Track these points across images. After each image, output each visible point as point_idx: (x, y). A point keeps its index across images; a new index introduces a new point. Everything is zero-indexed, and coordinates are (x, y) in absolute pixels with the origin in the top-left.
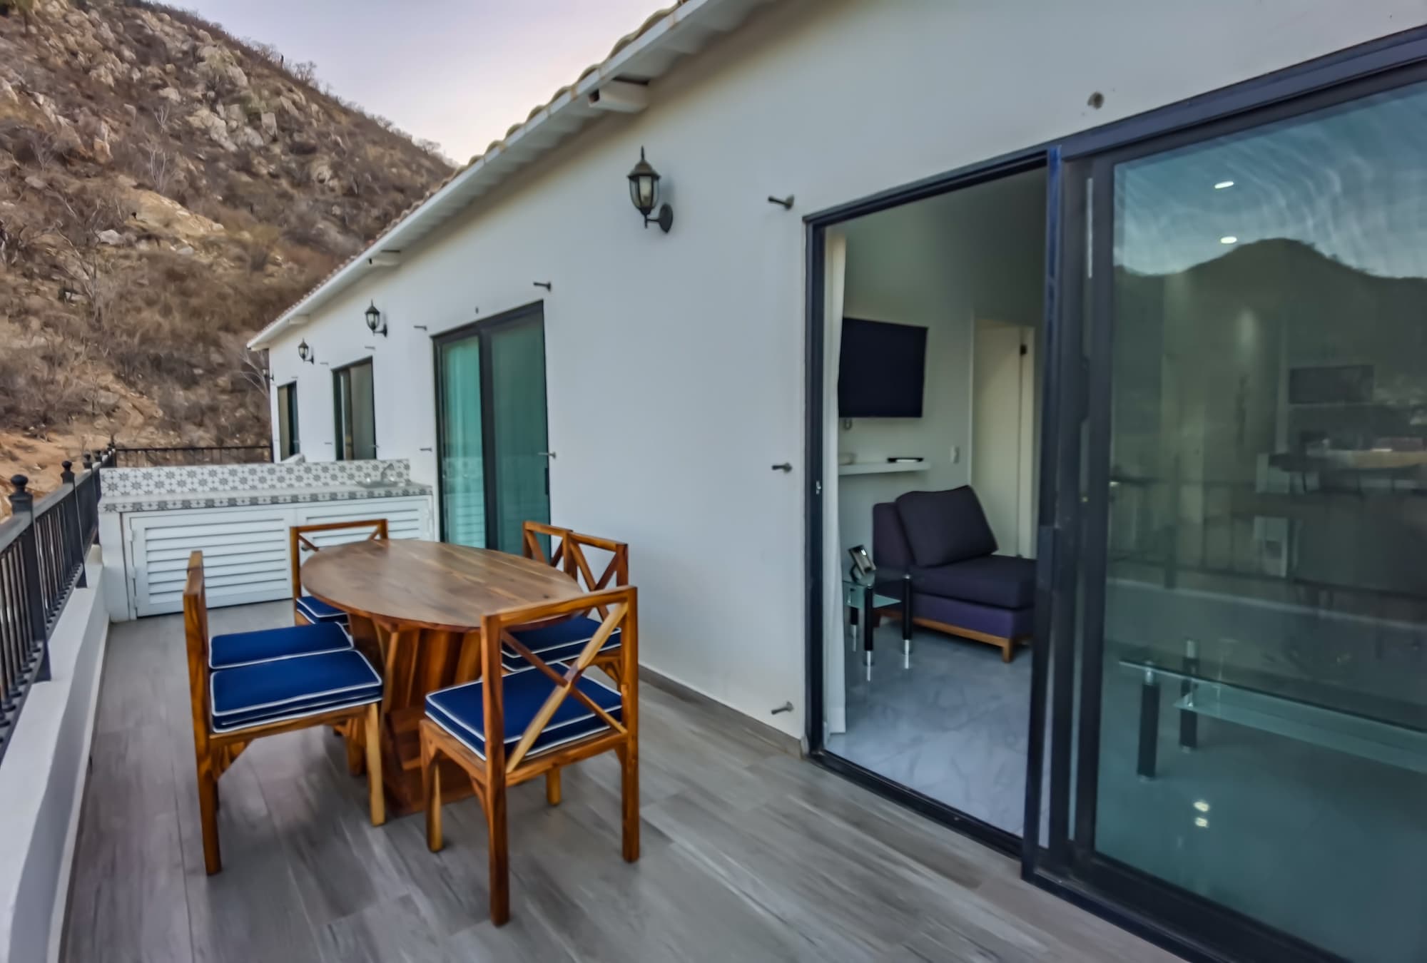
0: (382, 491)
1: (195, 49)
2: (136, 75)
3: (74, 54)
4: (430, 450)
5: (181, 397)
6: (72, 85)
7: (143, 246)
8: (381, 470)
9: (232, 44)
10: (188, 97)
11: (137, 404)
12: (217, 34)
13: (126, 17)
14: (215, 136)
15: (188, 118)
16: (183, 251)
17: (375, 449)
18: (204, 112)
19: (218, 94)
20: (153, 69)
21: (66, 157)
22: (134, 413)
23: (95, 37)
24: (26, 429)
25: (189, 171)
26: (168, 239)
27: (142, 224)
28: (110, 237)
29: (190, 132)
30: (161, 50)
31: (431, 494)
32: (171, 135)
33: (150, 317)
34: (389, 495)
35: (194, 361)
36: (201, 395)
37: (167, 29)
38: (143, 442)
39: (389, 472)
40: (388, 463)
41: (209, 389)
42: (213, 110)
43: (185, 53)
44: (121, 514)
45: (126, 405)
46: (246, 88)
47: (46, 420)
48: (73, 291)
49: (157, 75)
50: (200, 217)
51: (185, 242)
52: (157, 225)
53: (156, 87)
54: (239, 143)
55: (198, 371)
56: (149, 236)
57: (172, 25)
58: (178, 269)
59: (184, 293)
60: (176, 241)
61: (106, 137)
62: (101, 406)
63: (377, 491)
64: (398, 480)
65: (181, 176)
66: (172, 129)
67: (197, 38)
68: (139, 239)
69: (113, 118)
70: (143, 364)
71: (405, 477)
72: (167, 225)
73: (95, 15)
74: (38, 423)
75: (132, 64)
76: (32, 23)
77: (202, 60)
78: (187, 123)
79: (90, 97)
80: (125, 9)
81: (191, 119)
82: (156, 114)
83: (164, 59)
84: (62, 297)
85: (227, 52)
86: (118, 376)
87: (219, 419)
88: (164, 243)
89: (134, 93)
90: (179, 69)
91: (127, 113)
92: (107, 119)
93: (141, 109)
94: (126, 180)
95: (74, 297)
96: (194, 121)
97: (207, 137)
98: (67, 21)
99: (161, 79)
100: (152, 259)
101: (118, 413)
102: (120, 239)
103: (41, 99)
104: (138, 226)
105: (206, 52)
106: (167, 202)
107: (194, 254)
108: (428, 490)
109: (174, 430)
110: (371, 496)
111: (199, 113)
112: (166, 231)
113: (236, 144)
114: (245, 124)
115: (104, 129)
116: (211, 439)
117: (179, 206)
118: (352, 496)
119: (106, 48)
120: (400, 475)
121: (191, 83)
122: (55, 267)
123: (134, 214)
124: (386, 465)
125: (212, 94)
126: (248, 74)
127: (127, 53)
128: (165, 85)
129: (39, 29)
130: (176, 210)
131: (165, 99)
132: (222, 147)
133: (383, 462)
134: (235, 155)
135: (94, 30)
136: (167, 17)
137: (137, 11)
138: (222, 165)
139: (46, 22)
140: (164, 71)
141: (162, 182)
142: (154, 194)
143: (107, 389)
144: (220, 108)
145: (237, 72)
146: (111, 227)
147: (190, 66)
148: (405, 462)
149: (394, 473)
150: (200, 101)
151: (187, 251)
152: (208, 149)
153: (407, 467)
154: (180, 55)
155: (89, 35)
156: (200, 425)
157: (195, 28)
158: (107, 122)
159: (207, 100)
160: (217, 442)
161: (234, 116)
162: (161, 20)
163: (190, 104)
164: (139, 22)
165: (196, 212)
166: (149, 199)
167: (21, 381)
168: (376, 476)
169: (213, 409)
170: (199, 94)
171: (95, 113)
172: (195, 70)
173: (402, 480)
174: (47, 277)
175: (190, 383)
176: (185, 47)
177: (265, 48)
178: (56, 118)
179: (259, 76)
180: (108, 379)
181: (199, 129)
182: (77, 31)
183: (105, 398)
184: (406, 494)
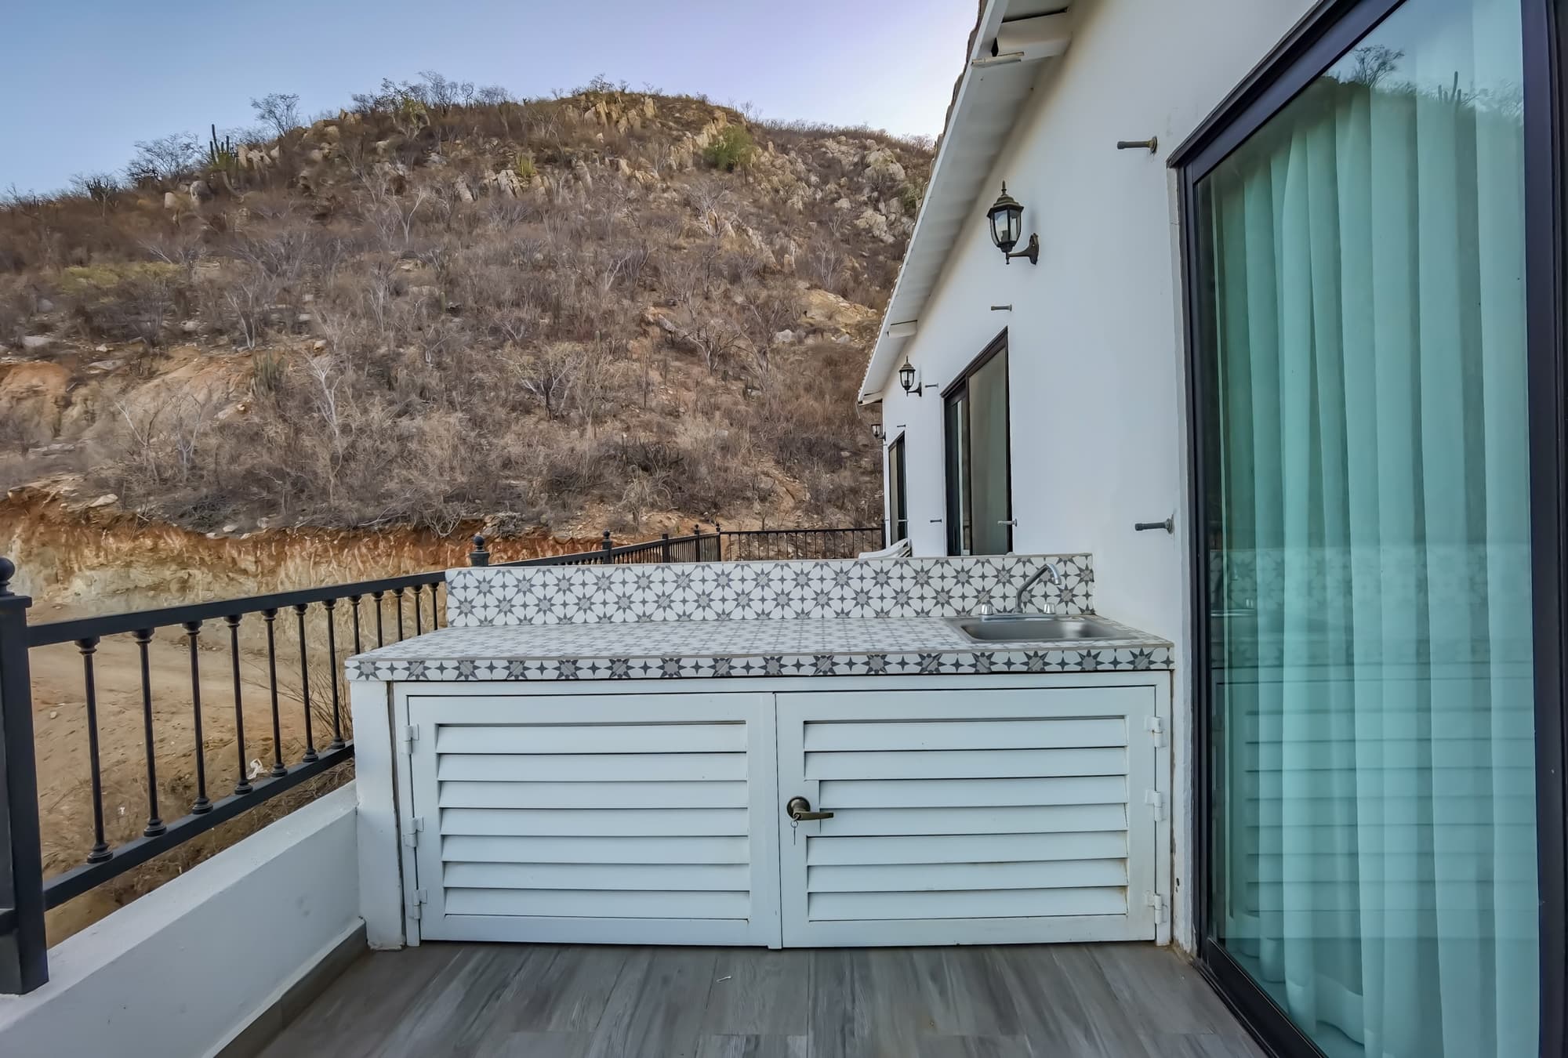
0: (1015, 651)
1: (863, 157)
2: (819, 195)
3: (777, 191)
4: (1168, 527)
5: (826, 480)
6: (774, 216)
7: (810, 341)
8: (1019, 582)
9: (891, 144)
10: (856, 201)
11: (790, 488)
12: (881, 139)
13: (814, 149)
14: (877, 233)
15: (855, 222)
16: (841, 340)
17: (1010, 528)
18: (869, 212)
19: (881, 193)
20: (832, 186)
21: (763, 273)
22: (789, 498)
23: (792, 173)
24: (702, 514)
25: (853, 269)
26: (830, 330)
27: (810, 321)
28: (786, 337)
29: (857, 233)
30: (838, 167)
31: (1168, 666)
32: (842, 241)
33: (808, 402)
34: (1036, 666)
35: (842, 444)
36: (845, 478)
37: (844, 148)
38: (791, 525)
39: (1038, 589)
40: (1039, 563)
41: (853, 471)
42: (877, 209)
43: (856, 164)
44: (389, 683)
45: (781, 490)
46: (903, 181)
47: (716, 505)
48: (754, 388)
49: (834, 190)
50: (858, 306)
51: (844, 330)
52: (822, 319)
53: (834, 201)
54: (896, 234)
55: (845, 454)
56: (815, 330)
57: (847, 144)
58: (836, 357)
59: (838, 378)
60: (836, 331)
61: (794, 252)
62: (759, 489)
63: (1002, 652)
64: (1061, 609)
65: (848, 274)
66: (843, 234)
67: (865, 148)
68: (808, 334)
69: (800, 236)
70: (798, 449)
71: (1081, 602)
72: (830, 318)
73: (793, 154)
74: (710, 508)
75: (816, 187)
76: (749, 174)
77: (868, 166)
78: (855, 226)
79: (785, 223)
80: (814, 143)
81: (857, 222)
82: (831, 224)
83: (839, 175)
84: (745, 393)
85: (888, 152)
86: (777, 462)
87: (860, 501)
88: (827, 335)
89: (816, 210)
90: (851, 180)
91: (810, 228)
92: (796, 238)
93: (820, 223)
94: (802, 285)
95: (754, 393)
96: (861, 223)
97: (870, 235)
98: (774, 166)
99: (836, 193)
100: (816, 350)
101: (774, 498)
102: (793, 336)
103: (751, 232)
104: (808, 323)
105: (872, 157)
106: (831, 297)
107: (851, 340)
108: (1159, 656)
109: (818, 514)
110: (983, 666)
111: (865, 215)
112: (830, 323)
113: (894, 236)
114: (902, 215)
115: (793, 246)
116: (851, 523)
117: (842, 299)
118: (930, 665)
119: (799, 179)
120: (1066, 596)
121: (859, 189)
122: (744, 368)
123: (805, 312)
124: (1031, 571)
125: (876, 194)
126: (905, 168)
127: (814, 179)
128: (840, 197)
129: (755, 178)
130: (838, 302)
131: (840, 209)
132: (882, 241)
133: (1025, 560)
134: (891, 245)
135: (792, 167)
136: (843, 138)
137: (822, 141)
138: (881, 258)
139: (759, 170)
140: (839, 184)
141: (830, 281)
142: (822, 292)
143: (767, 474)
144: (882, 206)
145: (896, 168)
146: (788, 327)
147: (859, 175)
148: (1081, 562)
149: (1052, 590)
150: (866, 204)
151: (844, 339)
152: (870, 245)
153: (1086, 575)
154: (852, 167)
155: (788, 172)
156: (842, 507)
157: (864, 140)
158: (794, 240)
159: (871, 201)
160: (855, 526)
161: (893, 210)
162: (839, 143)
163: (857, 211)
164: (824, 149)
165: (856, 302)
166: (817, 297)
167: (703, 470)
168: (1004, 598)
169: (854, 491)
170: (865, 198)
171: (787, 235)
172: (863, 178)
173: (1073, 609)
174: (737, 378)
175: (835, 464)
176: (856, 159)
177: (920, 140)
178: (760, 245)
179: (915, 167)
180: (768, 465)
181: (864, 229)
182: (780, 172)
183: (765, 483)
184: (1090, 664)
